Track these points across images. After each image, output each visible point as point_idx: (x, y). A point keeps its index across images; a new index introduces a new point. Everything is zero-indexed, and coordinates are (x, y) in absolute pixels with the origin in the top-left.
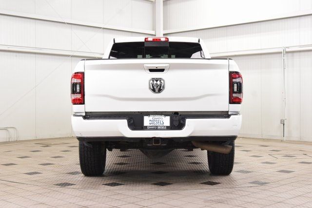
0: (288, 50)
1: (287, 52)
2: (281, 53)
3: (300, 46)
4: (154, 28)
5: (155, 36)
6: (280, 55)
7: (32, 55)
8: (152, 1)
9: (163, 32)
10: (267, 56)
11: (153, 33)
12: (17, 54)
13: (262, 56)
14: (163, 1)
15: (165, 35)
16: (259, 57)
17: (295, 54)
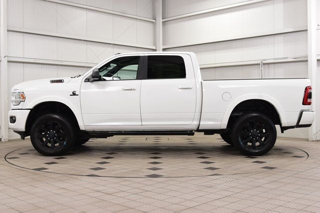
0: (264, 62)
1: (264, 64)
2: (259, 64)
3: (275, 59)
4: (155, 44)
5: (155, 50)
6: (259, 66)
7: (55, 66)
8: (153, 22)
9: (162, 47)
10: (248, 67)
11: (154, 48)
12: (42, 66)
13: (244, 67)
14: (163, 22)
15: (164, 50)
16: (242, 67)
17: (270, 65)
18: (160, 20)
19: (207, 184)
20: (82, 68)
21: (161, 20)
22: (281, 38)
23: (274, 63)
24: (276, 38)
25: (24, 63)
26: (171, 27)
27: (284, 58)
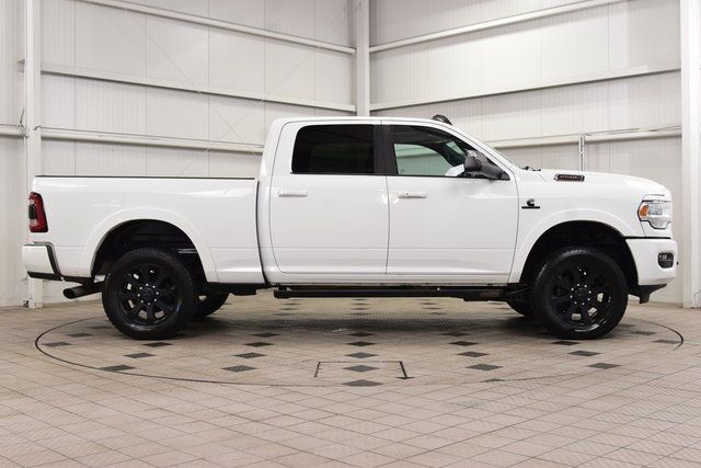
0: (588, 138)
1: (587, 143)
2: (578, 143)
3: (611, 132)
4: (353, 101)
5: (355, 114)
6: (576, 147)
7: (141, 149)
8: (350, 54)
9: (369, 107)
10: (553, 149)
11: (351, 108)
12: (115, 147)
13: (544, 150)
14: (370, 53)
15: (373, 113)
16: (539, 150)
17: (601, 146)
18: (364, 50)
19: (466, 399)
20: (200, 153)
21: (367, 50)
22: (624, 86)
23: (610, 141)
24: (614, 86)
25: (75, 140)
26: (389, 64)
27: (632, 130)
